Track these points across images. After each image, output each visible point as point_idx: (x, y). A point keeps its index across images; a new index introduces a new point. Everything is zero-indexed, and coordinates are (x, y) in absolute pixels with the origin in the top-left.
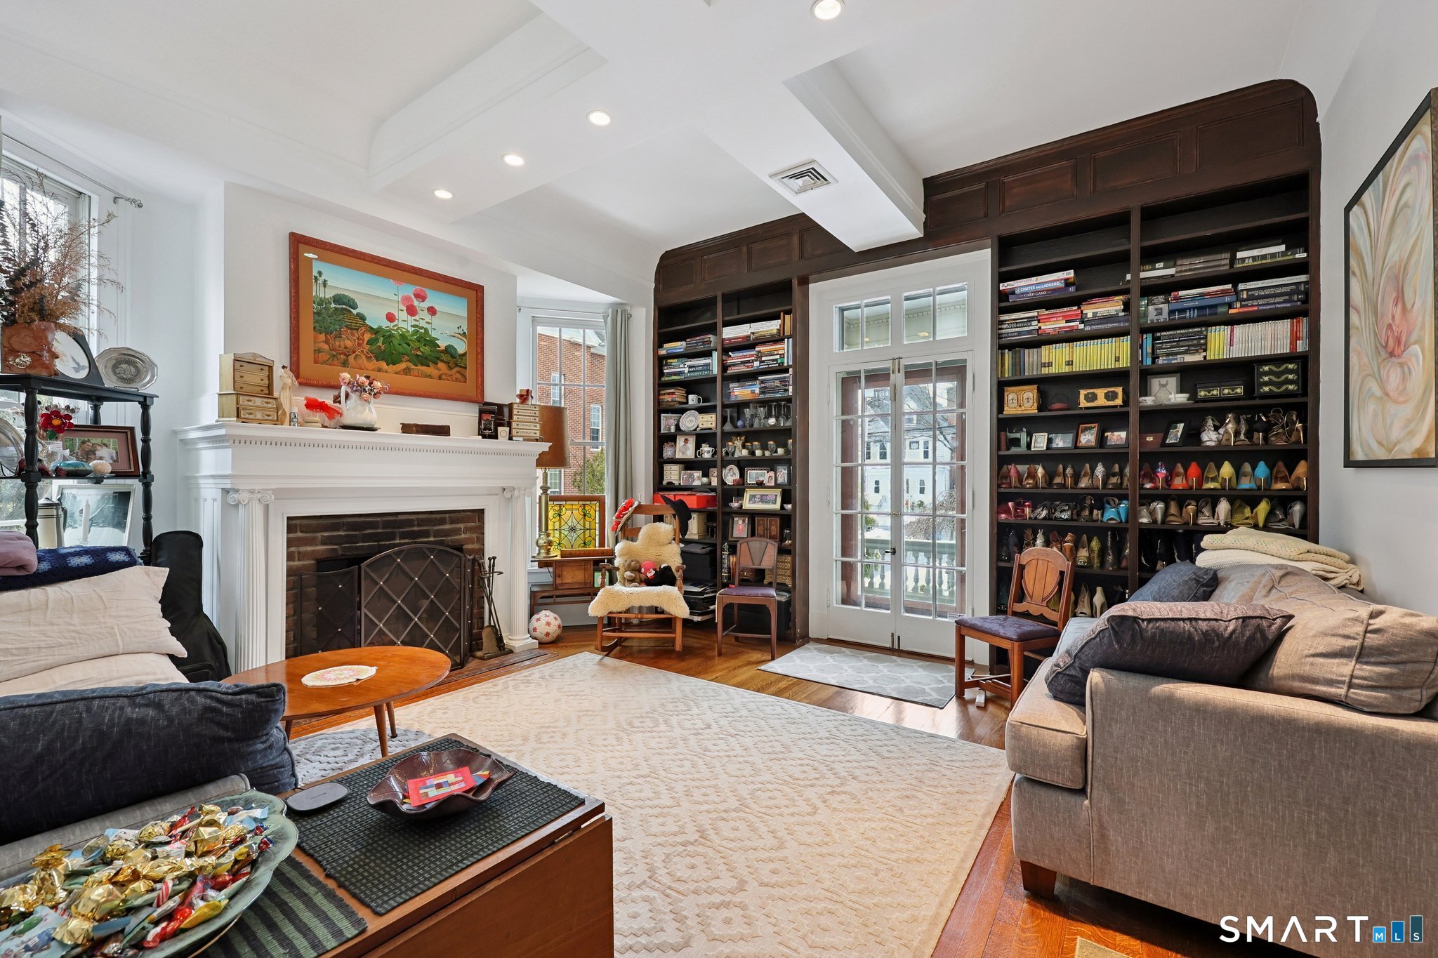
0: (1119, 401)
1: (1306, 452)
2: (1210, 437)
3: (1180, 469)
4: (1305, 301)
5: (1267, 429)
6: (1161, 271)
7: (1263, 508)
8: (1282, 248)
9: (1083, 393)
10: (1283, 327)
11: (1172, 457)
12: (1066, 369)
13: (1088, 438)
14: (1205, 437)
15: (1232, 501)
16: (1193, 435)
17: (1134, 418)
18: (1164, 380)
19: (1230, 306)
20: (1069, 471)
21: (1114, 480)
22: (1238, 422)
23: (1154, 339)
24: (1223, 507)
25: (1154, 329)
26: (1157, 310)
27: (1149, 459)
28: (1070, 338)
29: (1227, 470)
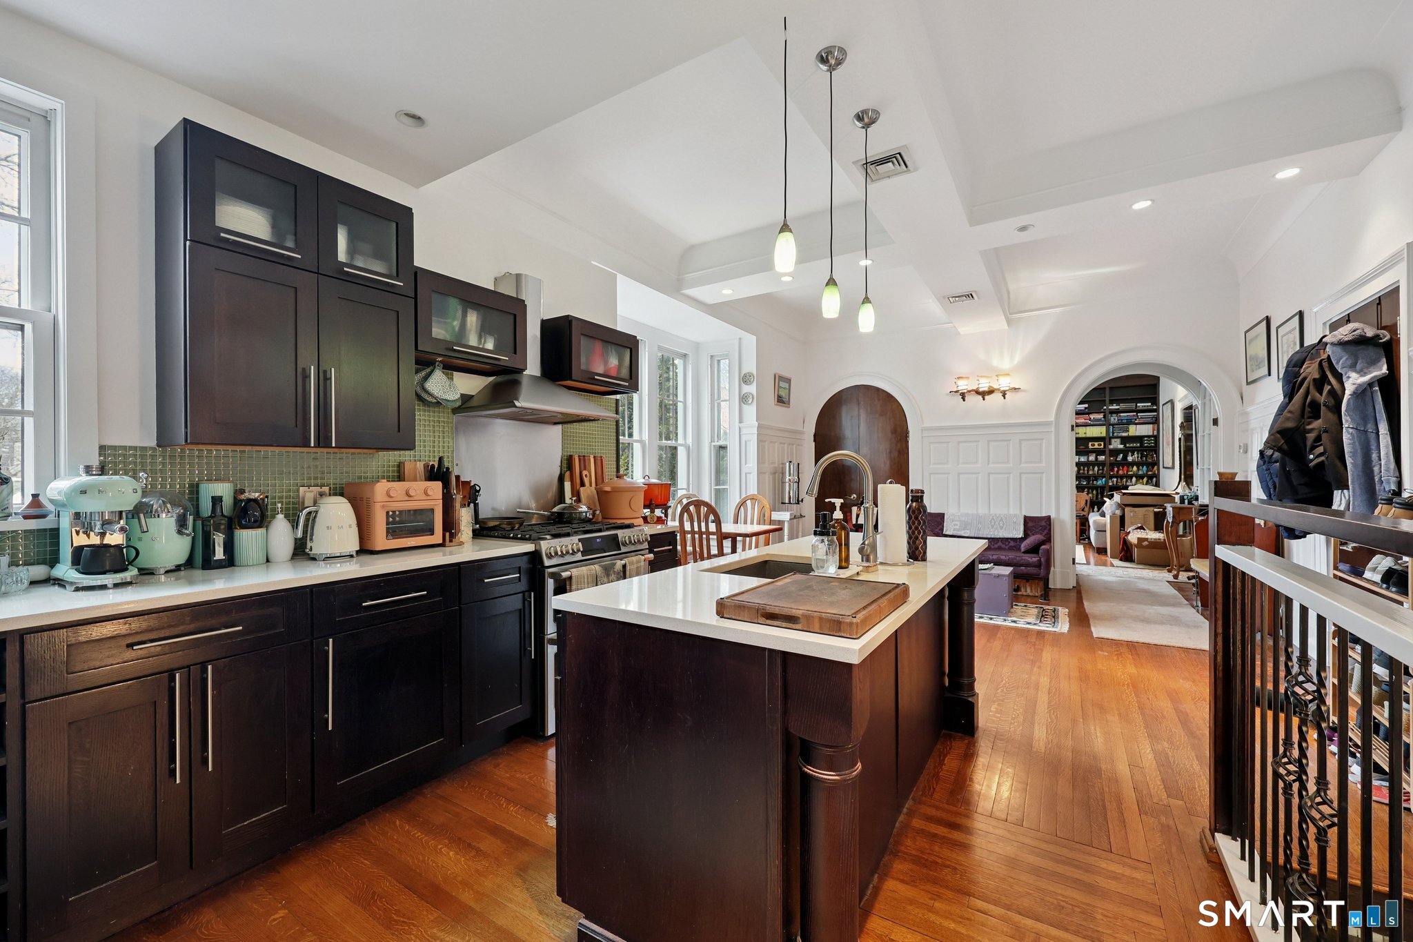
0: (1102, 447)
1: (1155, 463)
2: (1130, 459)
3: (1121, 468)
4: (1156, 420)
5: (1146, 456)
6: (1115, 407)
7: (1145, 479)
8: (1150, 404)
9: (1090, 443)
10: (1151, 426)
11: (1118, 464)
12: (1084, 436)
13: (1092, 458)
14: (1128, 458)
15: (1136, 477)
16: (1125, 458)
17: (1107, 452)
18: (1116, 440)
19: (1136, 420)
20: (1086, 469)
21: (1100, 471)
22: (1138, 454)
23: (1113, 427)
24: (1134, 479)
25: (1113, 425)
26: (1114, 419)
27: (1112, 465)
28: (1086, 425)
29: (1135, 468)
